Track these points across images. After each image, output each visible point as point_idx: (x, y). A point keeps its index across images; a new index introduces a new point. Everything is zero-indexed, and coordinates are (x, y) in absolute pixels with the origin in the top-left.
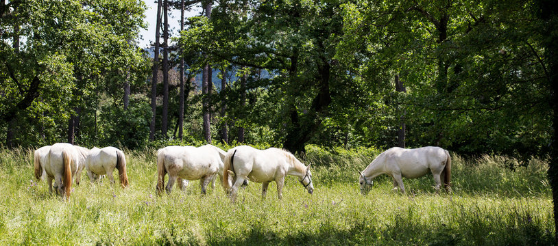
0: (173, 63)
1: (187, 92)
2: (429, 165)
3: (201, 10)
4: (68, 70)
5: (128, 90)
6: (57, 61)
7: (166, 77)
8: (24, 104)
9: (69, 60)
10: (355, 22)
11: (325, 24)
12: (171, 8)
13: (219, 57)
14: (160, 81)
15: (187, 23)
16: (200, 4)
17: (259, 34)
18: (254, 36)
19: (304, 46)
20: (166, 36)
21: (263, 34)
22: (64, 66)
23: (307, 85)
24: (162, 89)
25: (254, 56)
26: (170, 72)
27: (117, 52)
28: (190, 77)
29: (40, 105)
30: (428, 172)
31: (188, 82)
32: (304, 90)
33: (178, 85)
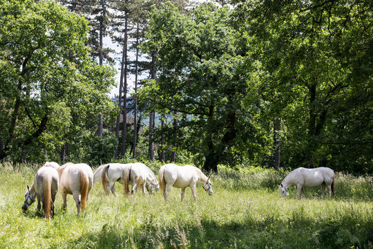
0: (129, 110)
1: (138, 128)
2: (324, 179)
3: (148, 75)
4: (67, 112)
5: (101, 126)
6: (60, 106)
7: (125, 118)
8: (37, 134)
9: (68, 105)
10: (256, 84)
11: (234, 85)
12: (129, 73)
13: (163, 106)
14: (121, 120)
15: (139, 83)
16: (147, 71)
17: (189, 92)
18: (185, 93)
19: (221, 101)
20: (125, 91)
21: (191, 91)
22: (64, 109)
23: (220, 125)
24: (123, 126)
25: (185, 106)
26: (127, 115)
27: (98, 101)
28: (140, 118)
29: (46, 135)
30: (324, 184)
31: (139, 122)
32: (218, 129)
33: (133, 124)
